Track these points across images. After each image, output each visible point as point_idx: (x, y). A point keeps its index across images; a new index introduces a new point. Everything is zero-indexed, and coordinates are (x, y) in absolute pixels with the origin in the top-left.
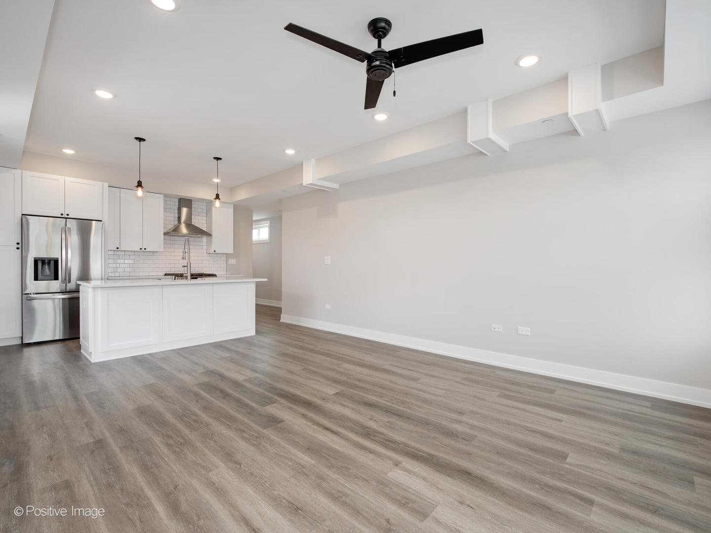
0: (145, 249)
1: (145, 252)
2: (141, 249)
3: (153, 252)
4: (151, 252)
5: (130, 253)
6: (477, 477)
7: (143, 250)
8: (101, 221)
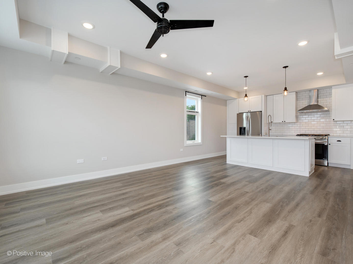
0: (285, 121)
1: (285, 123)
2: (283, 122)
3: (290, 123)
4: (289, 123)
5: (278, 124)
6: (108, 228)
7: (284, 122)
8: (261, 111)
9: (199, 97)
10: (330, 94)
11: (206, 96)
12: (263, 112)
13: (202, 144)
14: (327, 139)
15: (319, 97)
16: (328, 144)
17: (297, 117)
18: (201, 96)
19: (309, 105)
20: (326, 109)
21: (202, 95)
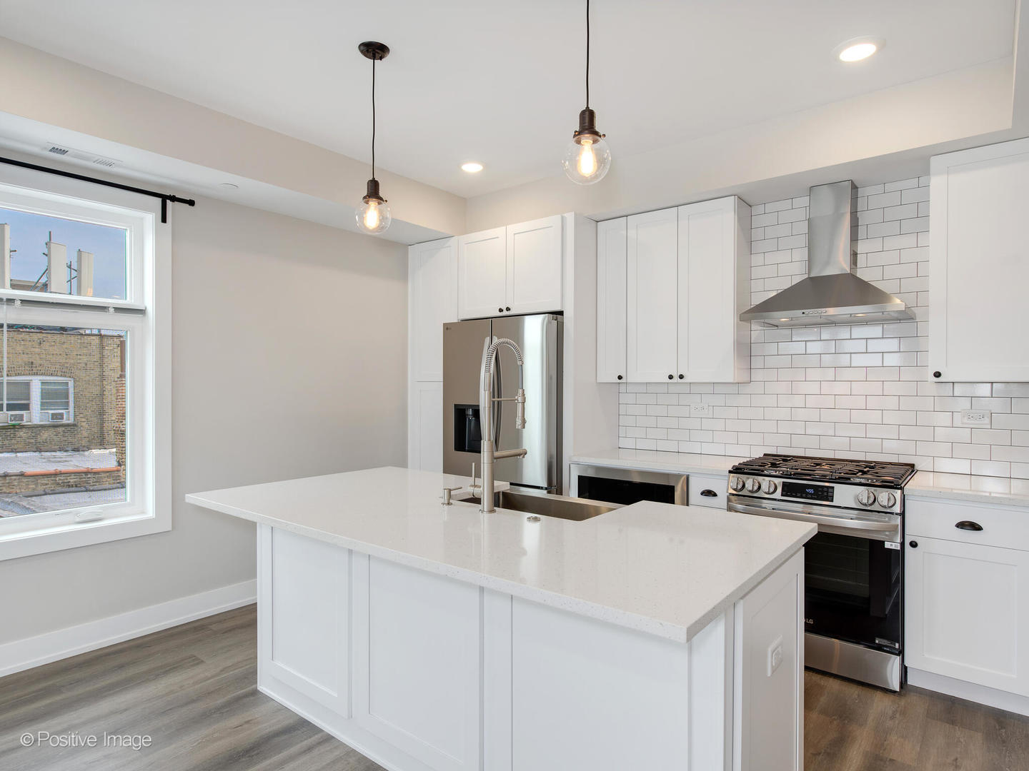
0: (681, 377)
1: (683, 385)
2: (671, 377)
3: (712, 384)
4: (705, 384)
7: (676, 379)
8: (561, 313)
9: (146, 209)
10: (921, 215)
11: (191, 203)
12: (568, 318)
13: (170, 529)
14: (897, 509)
15: (862, 232)
16: (903, 544)
17: (745, 351)
18: (159, 200)
19: (806, 276)
20: (897, 303)
21: (165, 198)
